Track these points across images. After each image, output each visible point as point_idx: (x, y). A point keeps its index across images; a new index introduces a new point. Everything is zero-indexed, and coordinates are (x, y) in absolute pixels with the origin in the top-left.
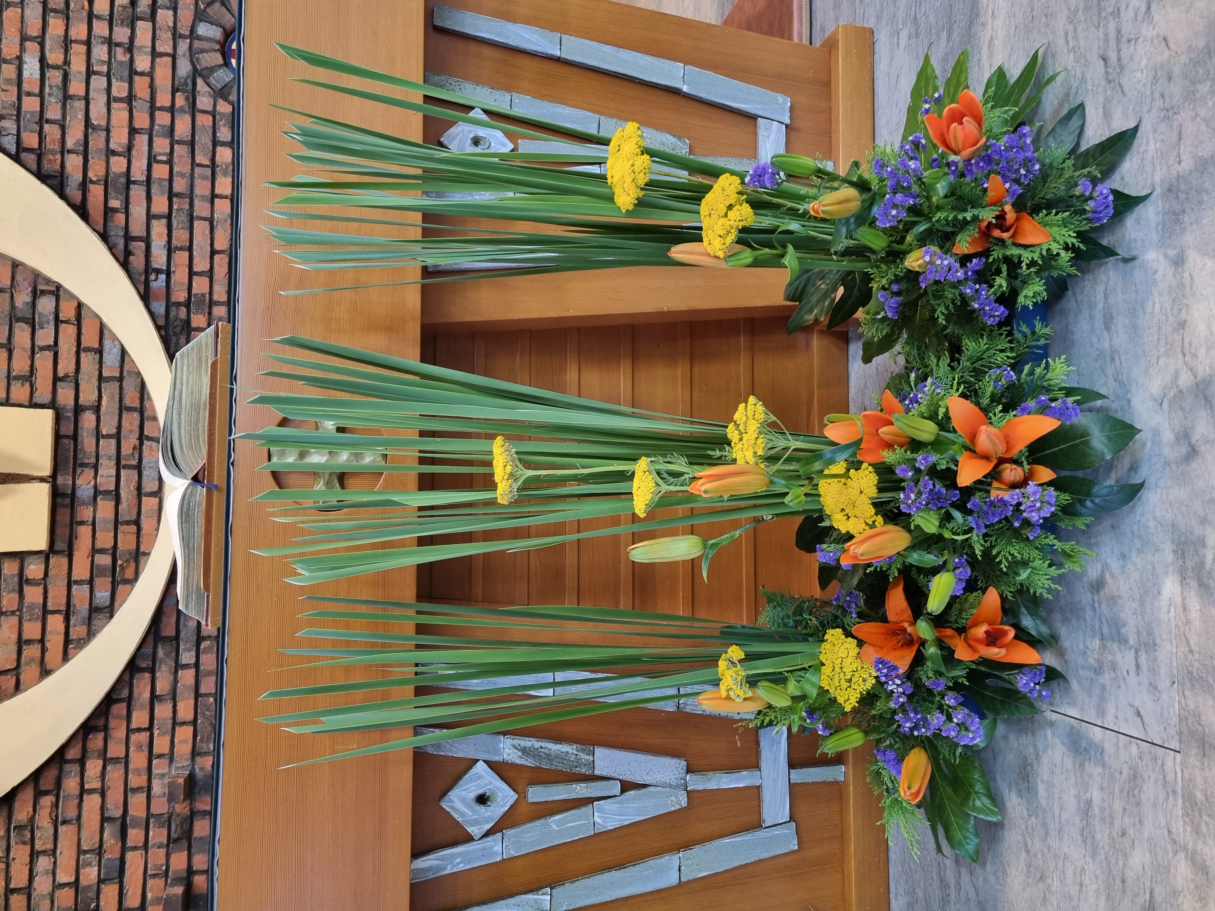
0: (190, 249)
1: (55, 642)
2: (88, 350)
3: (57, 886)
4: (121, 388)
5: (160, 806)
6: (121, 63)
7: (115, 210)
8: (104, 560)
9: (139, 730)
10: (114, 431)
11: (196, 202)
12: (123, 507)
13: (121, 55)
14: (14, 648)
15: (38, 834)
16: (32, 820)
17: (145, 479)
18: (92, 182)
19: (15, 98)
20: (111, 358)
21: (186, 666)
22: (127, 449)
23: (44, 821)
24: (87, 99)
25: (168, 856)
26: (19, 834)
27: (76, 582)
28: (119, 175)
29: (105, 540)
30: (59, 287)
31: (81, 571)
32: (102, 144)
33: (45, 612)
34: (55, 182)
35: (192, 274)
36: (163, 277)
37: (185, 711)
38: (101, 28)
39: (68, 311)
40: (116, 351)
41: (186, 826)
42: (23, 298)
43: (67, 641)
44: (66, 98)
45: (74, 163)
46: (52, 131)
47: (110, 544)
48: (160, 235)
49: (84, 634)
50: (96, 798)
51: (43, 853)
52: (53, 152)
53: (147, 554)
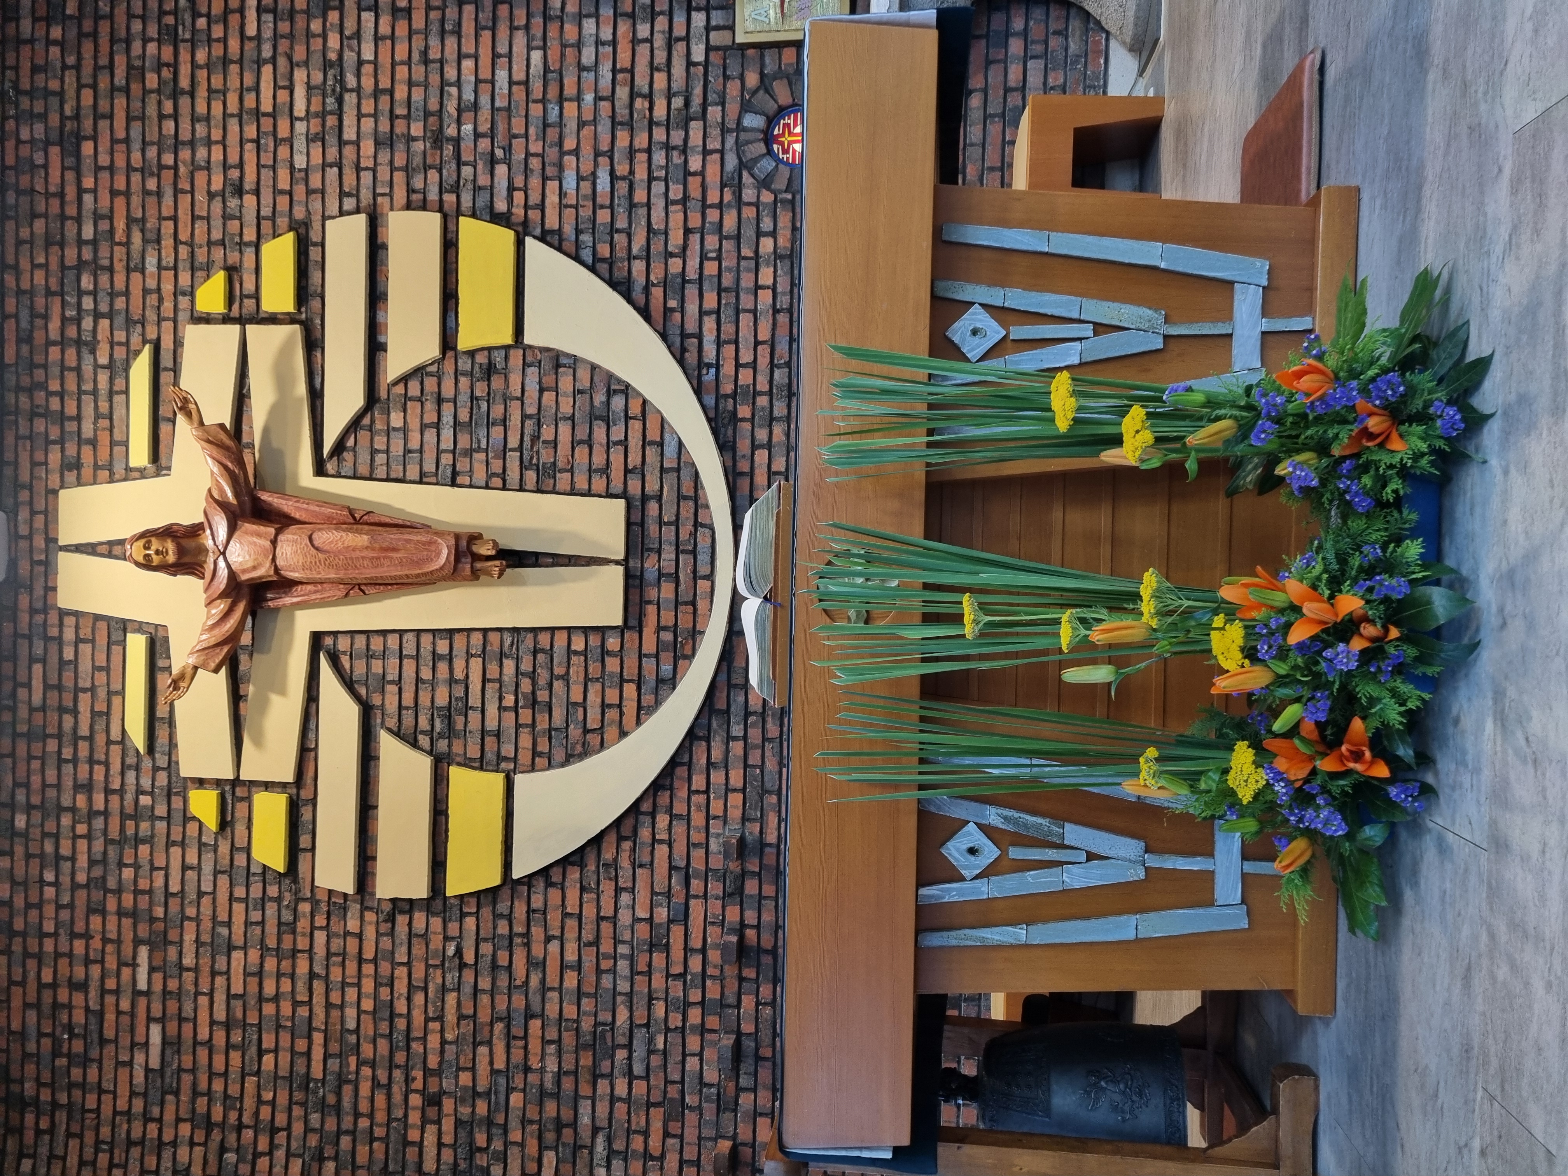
0: (736, 342)
1: (630, 708)
2: (652, 443)
3: (636, 920)
4: (679, 478)
5: (717, 862)
6: (677, 166)
7: (673, 310)
8: (667, 636)
9: (698, 792)
10: (673, 518)
11: (742, 295)
12: (682, 587)
13: (677, 159)
14: (599, 710)
15: (620, 873)
16: (615, 860)
17: (699, 563)
18: (654, 285)
19: (590, 213)
20: (670, 450)
21: (736, 738)
22: (684, 535)
23: (625, 862)
24: (648, 205)
25: (724, 908)
26: (606, 871)
27: (646, 655)
28: (675, 276)
29: (668, 618)
30: (628, 386)
31: (649, 646)
32: (661, 248)
33: (622, 681)
34: (623, 288)
35: (738, 366)
36: (713, 371)
37: (736, 779)
38: (659, 134)
39: (635, 409)
40: (674, 443)
41: (739, 883)
42: (600, 398)
43: (639, 708)
44: (632, 206)
45: (638, 267)
46: (620, 239)
47: (671, 623)
48: (710, 331)
49: (652, 703)
50: (665, 848)
51: (625, 889)
52: (622, 260)
53: (702, 633)
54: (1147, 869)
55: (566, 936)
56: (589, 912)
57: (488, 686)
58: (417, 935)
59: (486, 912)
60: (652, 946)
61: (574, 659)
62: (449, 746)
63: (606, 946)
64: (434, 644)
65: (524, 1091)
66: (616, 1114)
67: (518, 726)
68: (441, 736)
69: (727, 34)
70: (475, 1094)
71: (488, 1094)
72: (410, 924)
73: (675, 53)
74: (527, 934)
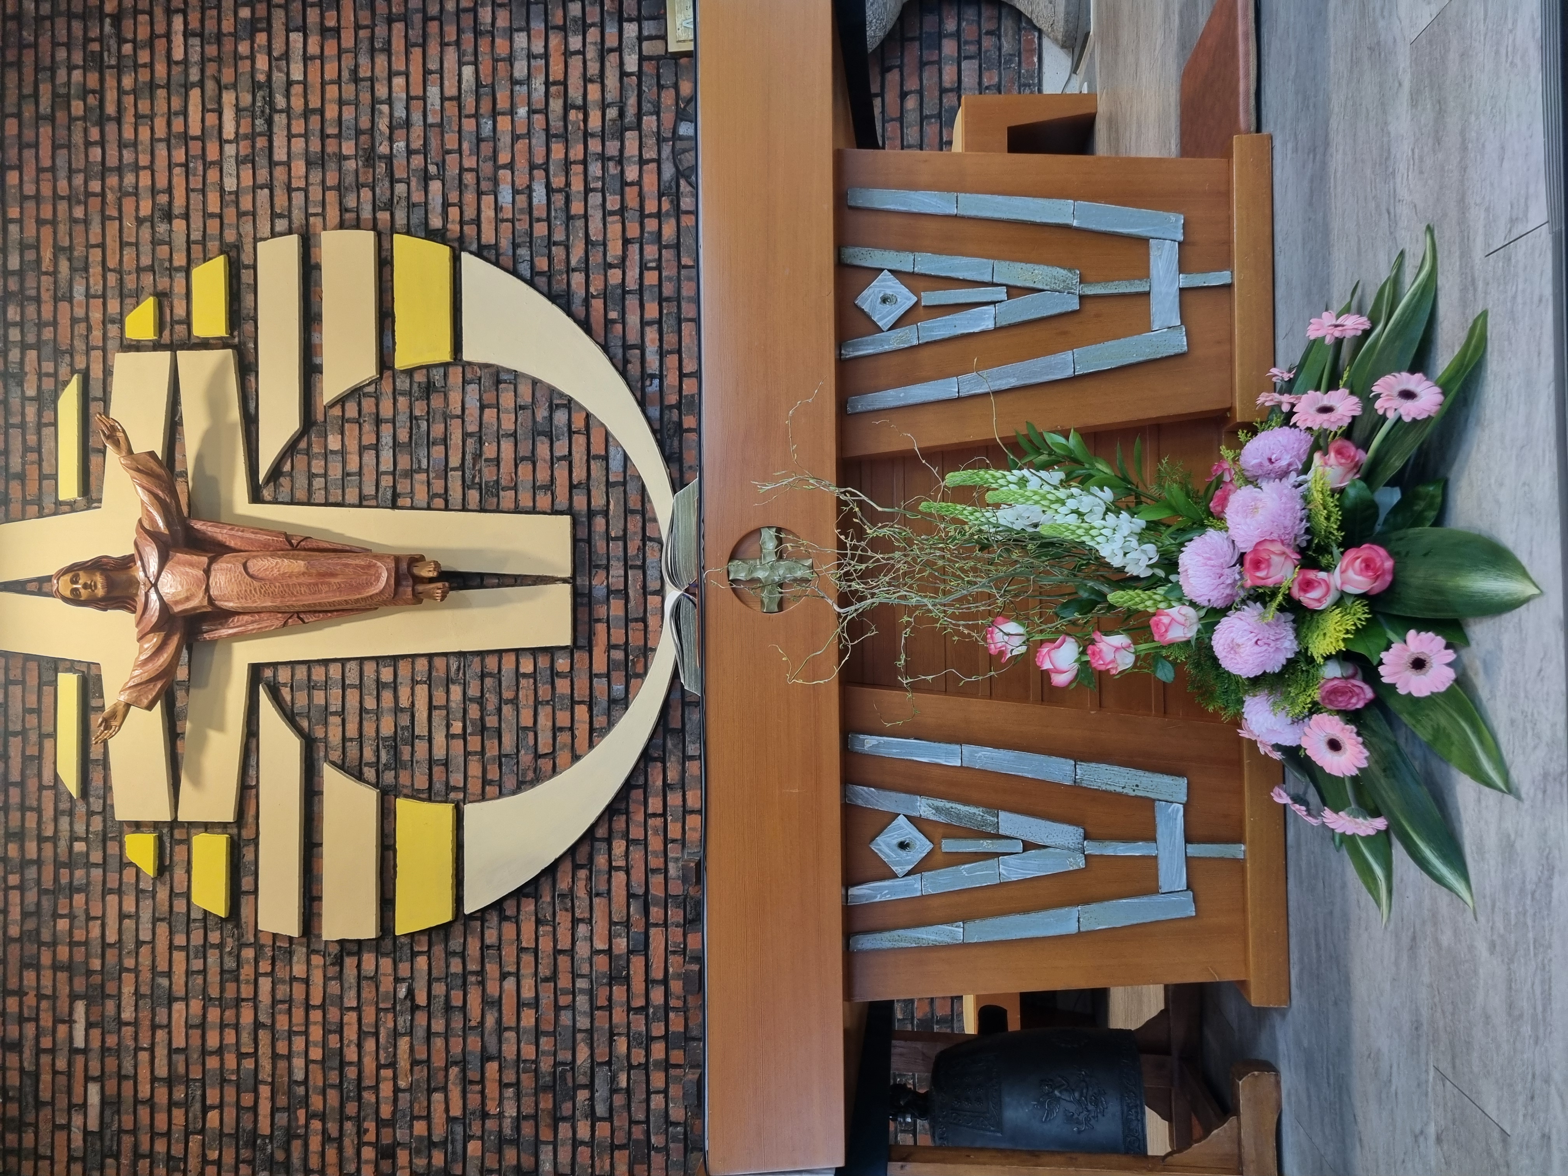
0: (679, 352)
1: (582, 730)
2: (597, 457)
3: (595, 952)
4: (625, 492)
5: (676, 889)
6: (613, 176)
7: (614, 321)
8: (618, 655)
9: (655, 815)
10: (621, 533)
11: (684, 305)
12: (631, 605)
13: (613, 169)
14: (550, 734)
15: (577, 903)
16: (571, 890)
17: (649, 578)
18: (593, 297)
19: (527, 226)
20: (616, 464)
21: (692, 758)
22: (632, 551)
23: (581, 892)
24: (586, 217)
25: (685, 935)
26: (562, 902)
27: (597, 676)
28: (615, 287)
29: (618, 636)
30: (570, 400)
31: (600, 666)
32: (600, 259)
33: (573, 702)
34: (563, 301)
35: (682, 375)
36: (656, 382)
37: (693, 800)
38: (595, 146)
39: (578, 423)
40: (620, 457)
41: (699, 910)
42: (542, 413)
43: (592, 730)
44: (569, 218)
45: (577, 279)
46: (558, 252)
47: (622, 641)
48: (652, 341)
49: (605, 725)
50: (622, 875)
51: (582, 920)
52: (560, 272)
53: (654, 650)
54: (1087, 857)
55: (522, 972)
56: (546, 945)
57: (435, 713)
58: (366, 978)
59: (438, 950)
60: (612, 980)
61: (523, 682)
62: (396, 777)
63: (564, 981)
64: (378, 672)
65: (482, 1138)
66: (579, 1159)
67: (467, 754)
68: (387, 767)
69: (659, 44)
70: (431, 1144)
71: (444, 1143)
72: (359, 966)
73: (607, 64)
74: (482, 972)
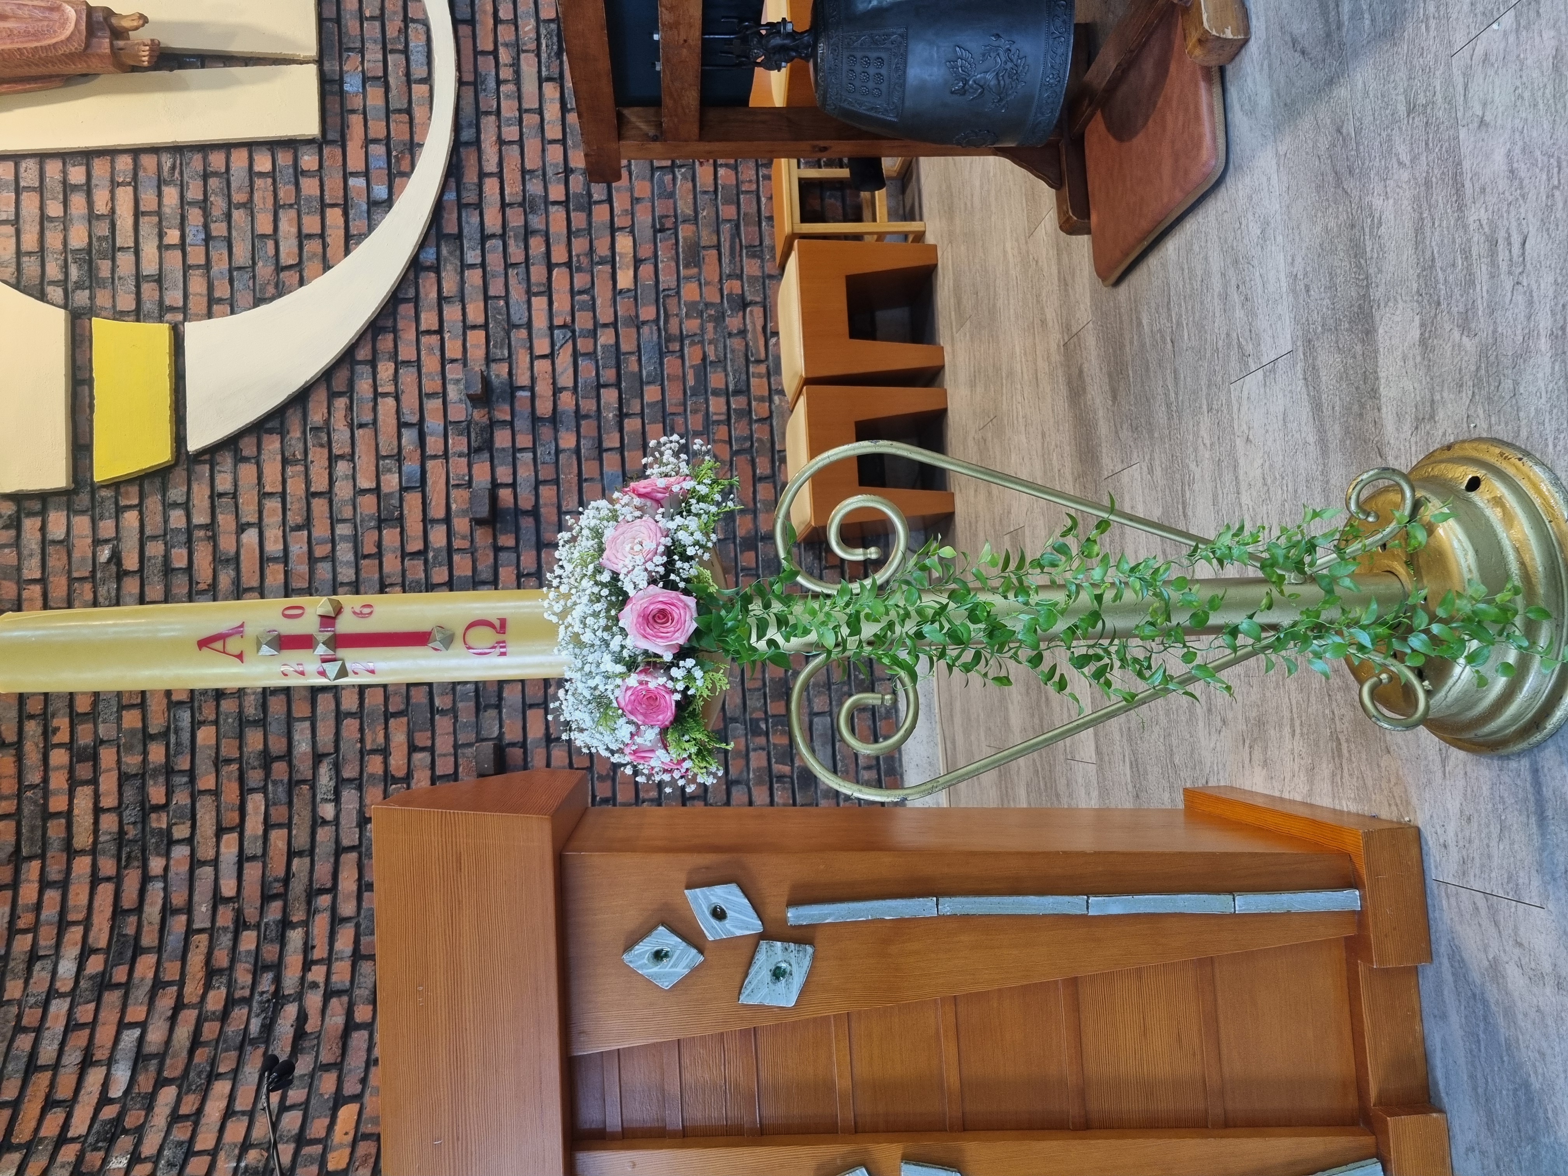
1: (335, 236)
3: (358, 492)
5: (459, 412)
8: (378, 150)
9: (428, 332)
10: (377, 12)
12: (393, 93)
14: (296, 242)
15: (335, 437)
16: (327, 422)
17: (413, 64)
21: (472, 266)
22: (392, 30)
23: (339, 423)
25: (470, 466)
26: (315, 436)
27: (352, 174)
29: (377, 129)
31: (356, 162)
33: (323, 206)
37: (476, 314)
41: (486, 436)
43: (348, 237)
47: (382, 134)
49: (365, 229)
50: (391, 402)
51: (341, 457)
53: (421, 146)
55: (266, 520)
56: (296, 488)
57: (143, 220)
58: (54, 542)
59: (153, 503)
60: (381, 523)
61: (259, 182)
62: (92, 298)
63: (321, 530)
64: (64, 172)
65: (216, 722)
66: (344, 733)
67: (186, 268)
68: (79, 286)
70: (147, 737)
71: (164, 735)
72: (43, 529)
74: (212, 526)
